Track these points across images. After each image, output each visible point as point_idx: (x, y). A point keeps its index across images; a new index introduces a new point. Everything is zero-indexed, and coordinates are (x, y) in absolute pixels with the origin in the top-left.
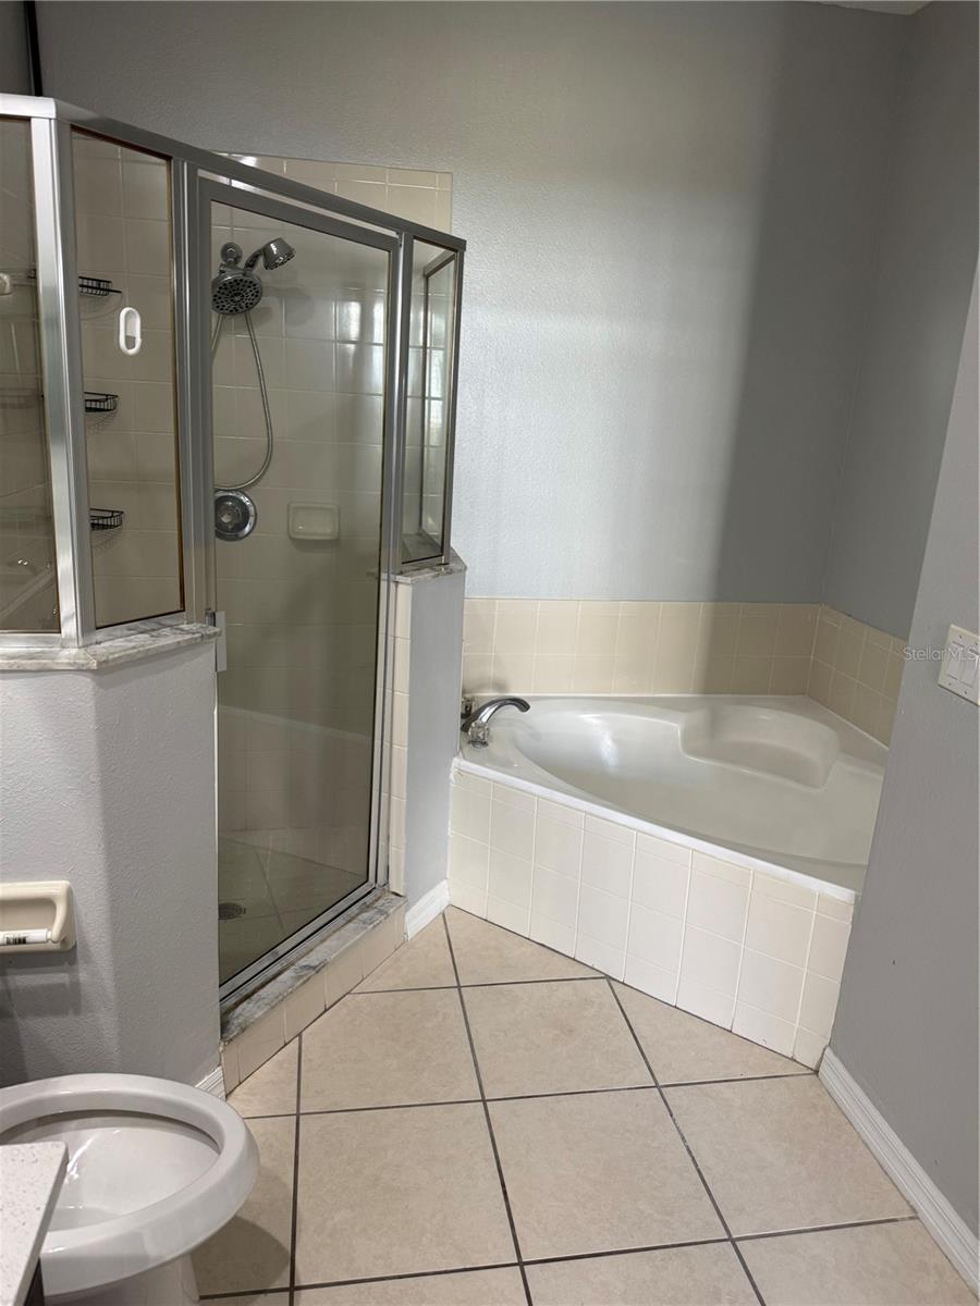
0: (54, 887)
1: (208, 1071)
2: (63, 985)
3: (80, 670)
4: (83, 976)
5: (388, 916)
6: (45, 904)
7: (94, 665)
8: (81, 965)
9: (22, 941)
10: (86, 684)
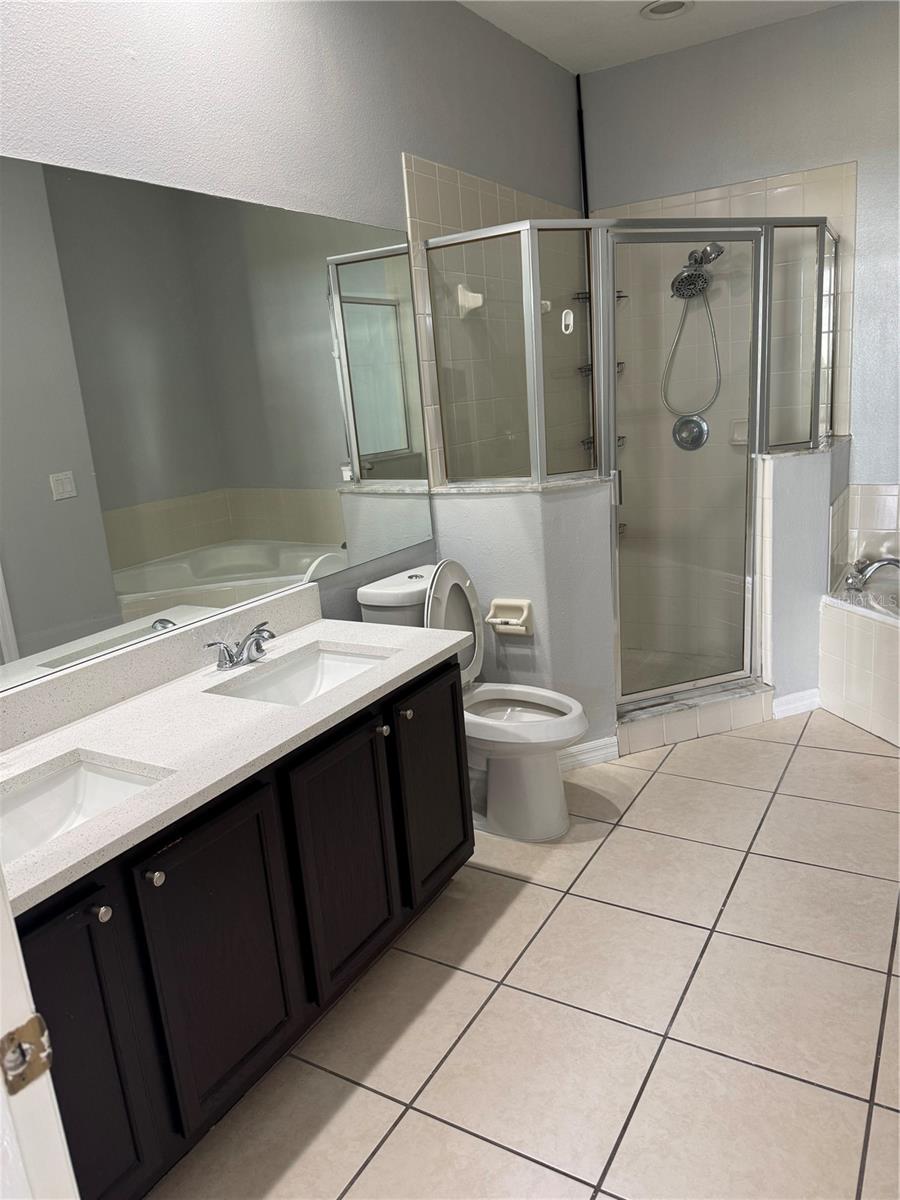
0: (524, 602)
1: (608, 735)
2: (528, 655)
3: (535, 492)
4: (537, 653)
5: (754, 694)
6: (518, 609)
7: (540, 490)
8: (536, 646)
9: (507, 623)
10: (537, 498)
